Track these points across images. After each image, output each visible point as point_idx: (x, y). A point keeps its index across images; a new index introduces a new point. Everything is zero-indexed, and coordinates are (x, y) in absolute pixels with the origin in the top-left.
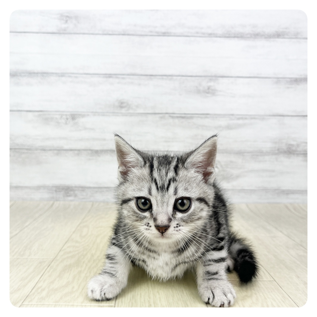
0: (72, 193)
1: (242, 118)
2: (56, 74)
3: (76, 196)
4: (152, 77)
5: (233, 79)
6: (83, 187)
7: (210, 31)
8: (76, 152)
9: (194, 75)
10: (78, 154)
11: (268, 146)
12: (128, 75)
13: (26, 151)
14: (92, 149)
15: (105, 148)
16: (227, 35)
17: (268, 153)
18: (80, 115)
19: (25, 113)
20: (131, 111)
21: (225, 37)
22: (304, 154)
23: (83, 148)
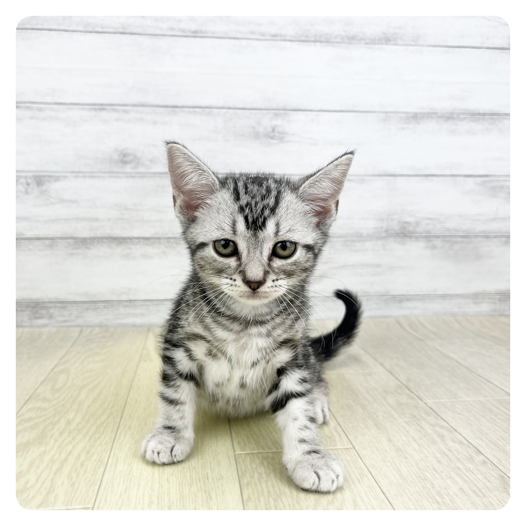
0: (44, 312)
3: (51, 317)
4: (177, 109)
5: (314, 113)
6: (62, 302)
8: (48, 242)
9: (249, 106)
10: (51, 246)
11: (369, 225)
12: (134, 105)
15: (99, 234)
16: (304, 38)
17: (371, 237)
18: (50, 177)
20: (141, 169)
21: (300, 41)
22: (426, 237)
23: (59, 235)
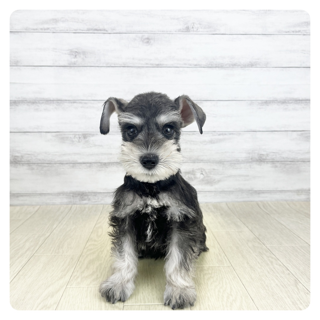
0: (86, 197)
1: (222, 134)
2: (69, 101)
3: (89, 200)
5: (215, 102)
6: (95, 193)
7: (195, 63)
8: (88, 165)
10: (90, 167)
11: (244, 156)
13: (46, 165)
14: (101, 162)
15: (112, 161)
16: (210, 66)
17: (243, 162)
18: (90, 134)
19: (44, 133)
21: (208, 67)
22: (272, 162)
23: (93, 161)
